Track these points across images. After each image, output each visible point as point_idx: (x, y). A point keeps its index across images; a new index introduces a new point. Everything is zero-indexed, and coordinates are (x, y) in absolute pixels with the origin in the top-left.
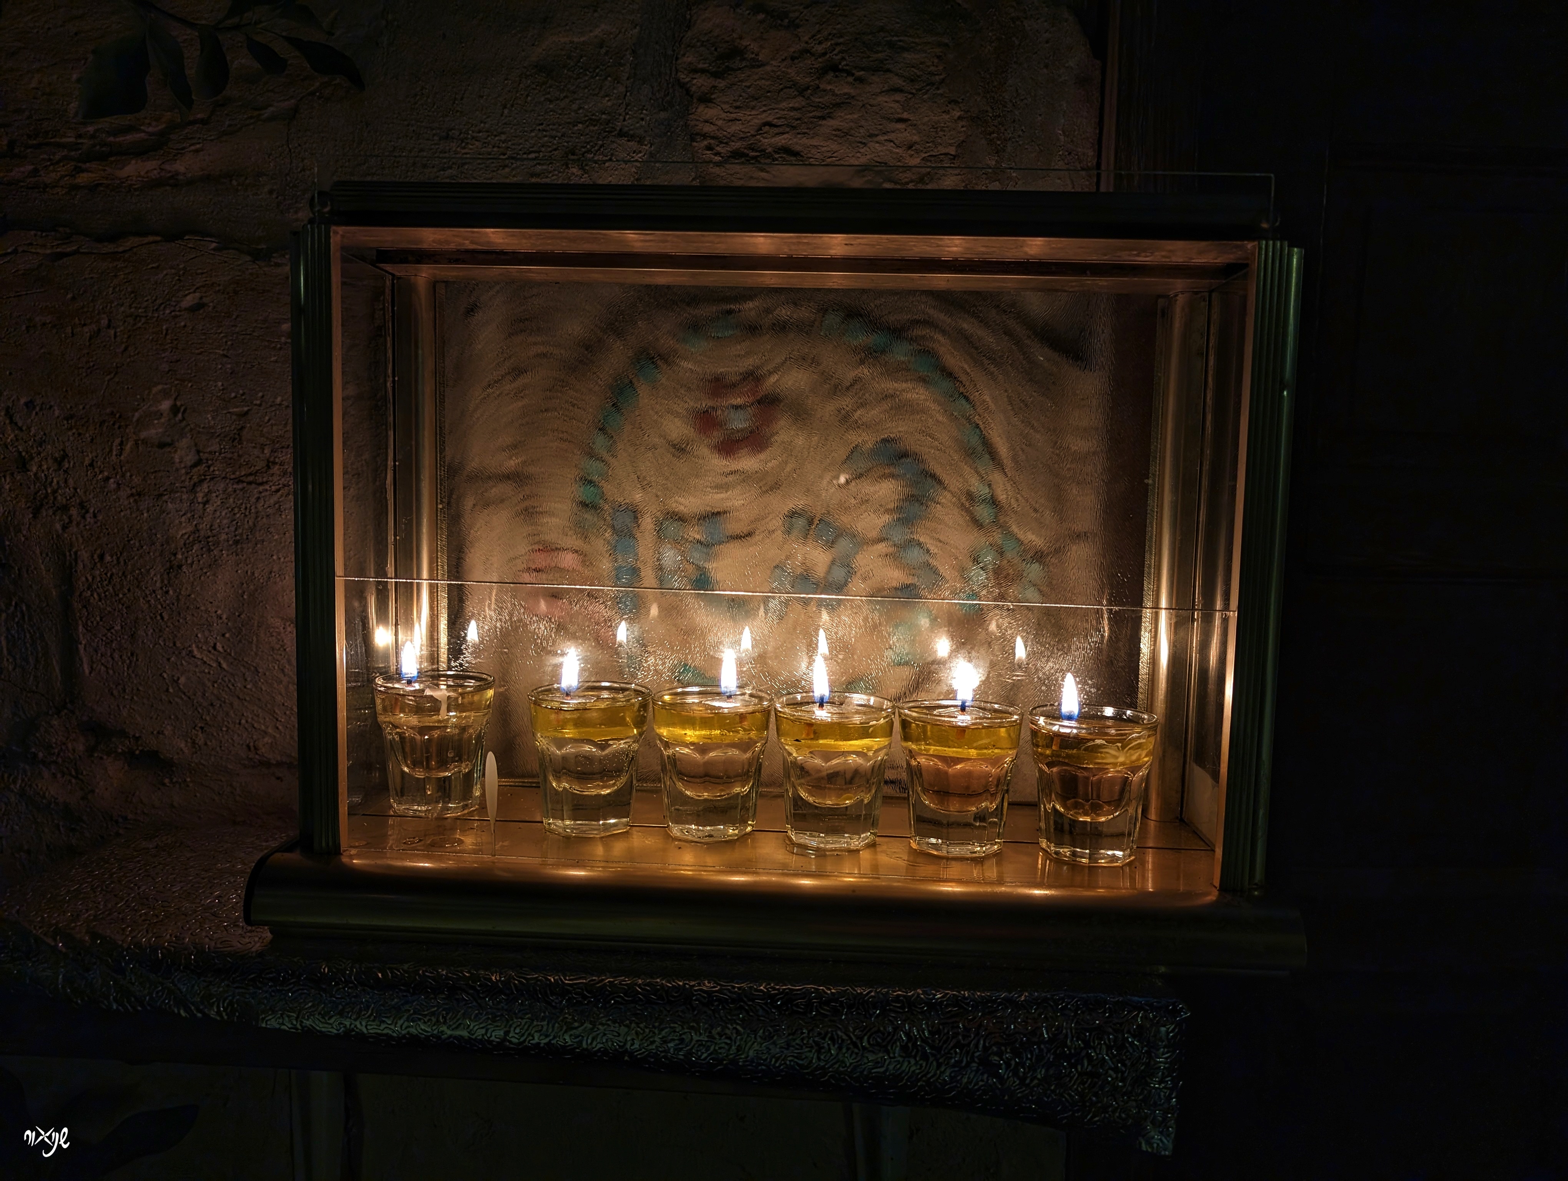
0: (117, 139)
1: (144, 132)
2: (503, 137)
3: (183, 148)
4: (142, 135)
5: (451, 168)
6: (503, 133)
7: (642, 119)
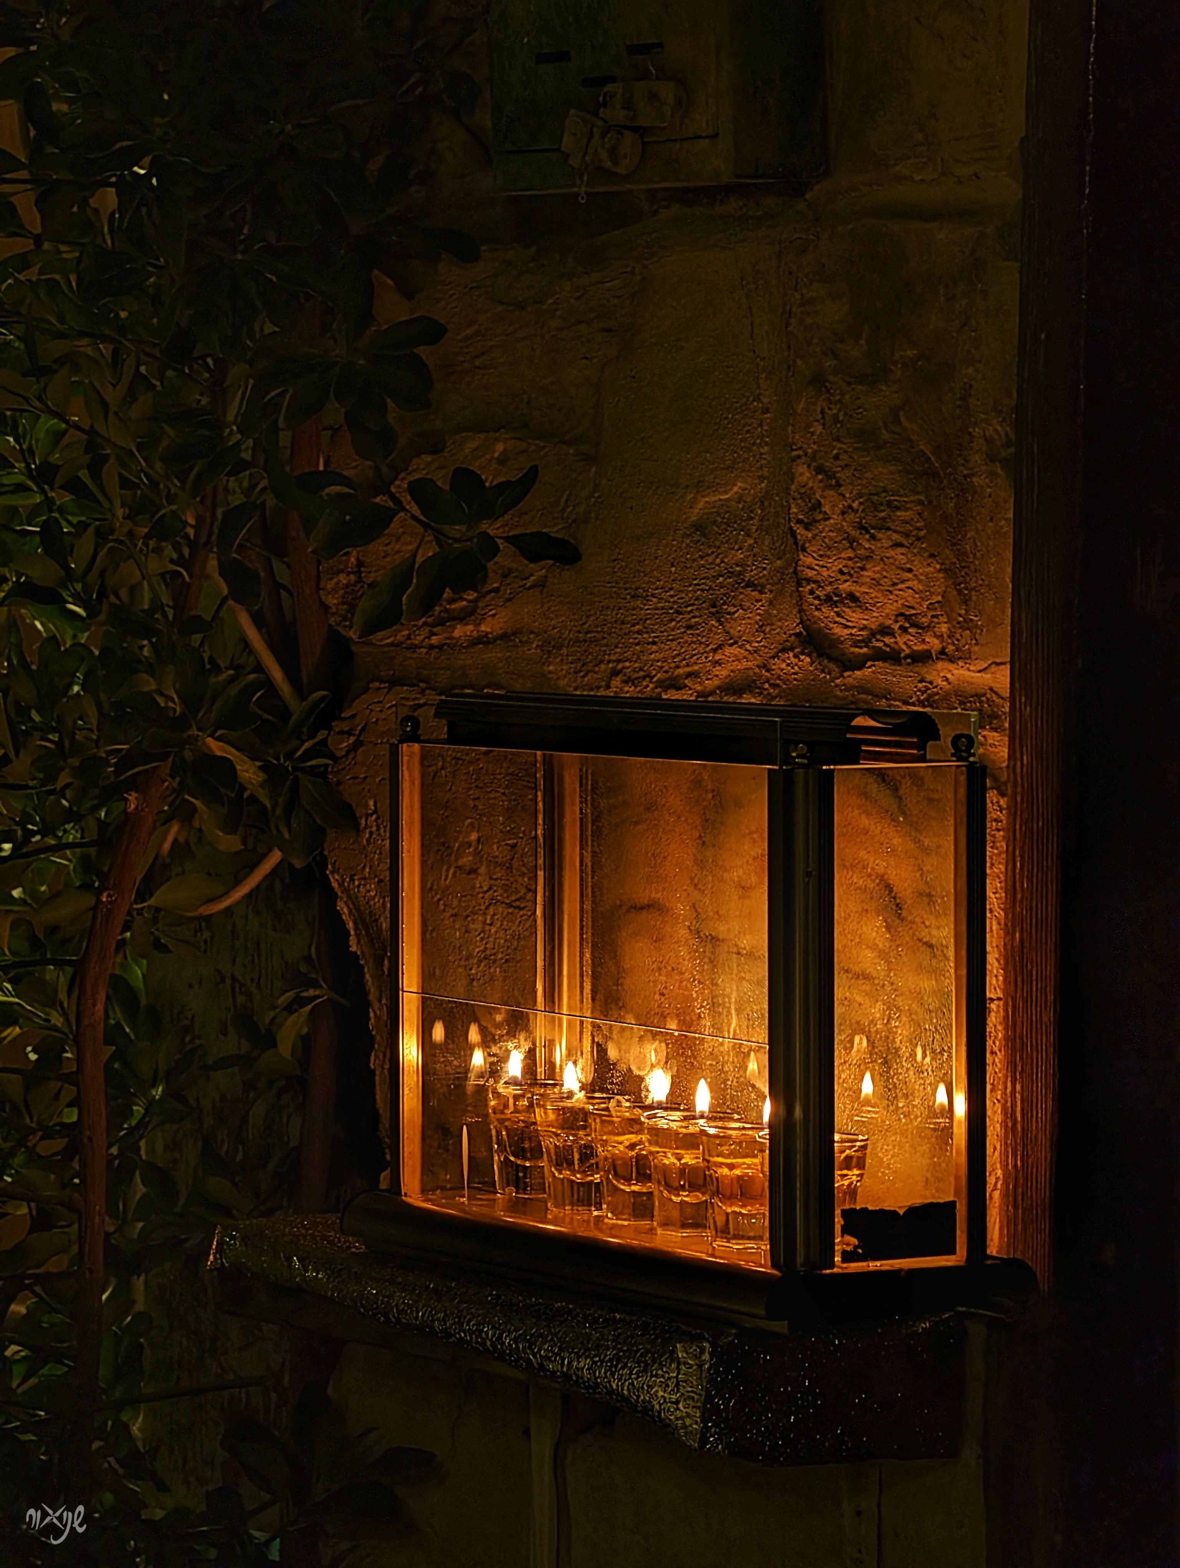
0: (453, 607)
1: (466, 600)
2: (672, 593)
3: (486, 614)
4: (464, 603)
5: (638, 624)
6: (671, 589)
7: (765, 569)
